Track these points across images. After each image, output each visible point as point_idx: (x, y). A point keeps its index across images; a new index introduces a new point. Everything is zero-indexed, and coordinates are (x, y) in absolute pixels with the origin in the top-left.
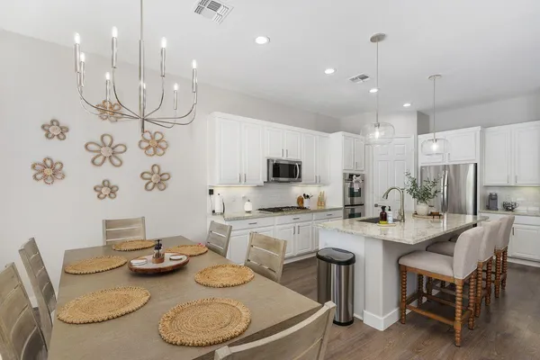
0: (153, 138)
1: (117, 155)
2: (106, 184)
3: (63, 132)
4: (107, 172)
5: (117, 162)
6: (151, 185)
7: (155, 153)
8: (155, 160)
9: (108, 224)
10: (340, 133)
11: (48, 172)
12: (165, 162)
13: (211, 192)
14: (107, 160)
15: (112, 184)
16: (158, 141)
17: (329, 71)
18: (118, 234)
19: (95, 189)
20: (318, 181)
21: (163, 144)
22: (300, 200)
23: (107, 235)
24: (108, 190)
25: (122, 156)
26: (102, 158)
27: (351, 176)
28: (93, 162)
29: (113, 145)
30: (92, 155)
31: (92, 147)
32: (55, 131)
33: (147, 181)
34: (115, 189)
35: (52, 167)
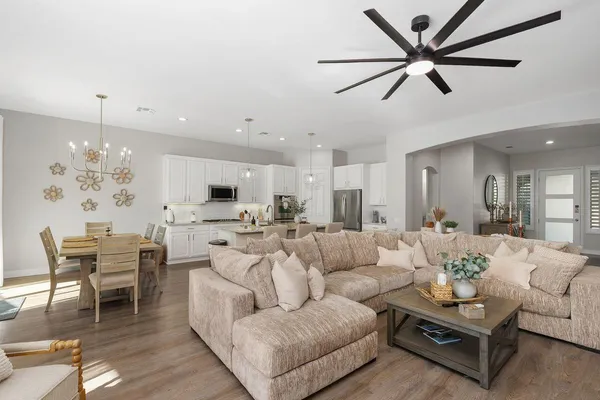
0: (122, 172)
1: (97, 184)
2: (89, 201)
3: (63, 170)
4: (91, 194)
5: (97, 188)
6: (120, 203)
7: (124, 182)
8: (123, 186)
9: (88, 225)
10: (271, 166)
11: (53, 194)
12: (130, 188)
13: (165, 208)
14: (90, 187)
15: (94, 201)
16: (125, 174)
17: (239, 131)
18: (95, 231)
19: (82, 204)
20: (254, 200)
21: (129, 176)
22: (242, 215)
23: (88, 231)
24: (91, 205)
25: (100, 184)
26: (87, 185)
27: (281, 197)
28: (81, 188)
29: (94, 178)
30: (80, 184)
31: (81, 179)
32: (57, 170)
33: (118, 200)
34: (95, 205)
35: (56, 191)
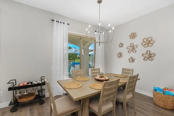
0: (147, 40)
1: (135, 49)
2: (131, 58)
4: (132, 55)
5: (134, 51)
6: (146, 59)
7: (148, 46)
8: (148, 49)
11: (120, 55)
14: (132, 51)
15: (133, 58)
16: (149, 41)
19: (129, 59)
21: (152, 42)
23: (123, 72)
24: (132, 60)
25: (136, 49)
26: (130, 51)
28: (128, 52)
29: (133, 46)
30: (128, 50)
31: (128, 48)
33: (144, 57)
34: (134, 60)
